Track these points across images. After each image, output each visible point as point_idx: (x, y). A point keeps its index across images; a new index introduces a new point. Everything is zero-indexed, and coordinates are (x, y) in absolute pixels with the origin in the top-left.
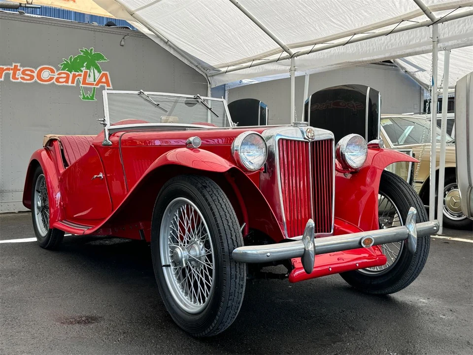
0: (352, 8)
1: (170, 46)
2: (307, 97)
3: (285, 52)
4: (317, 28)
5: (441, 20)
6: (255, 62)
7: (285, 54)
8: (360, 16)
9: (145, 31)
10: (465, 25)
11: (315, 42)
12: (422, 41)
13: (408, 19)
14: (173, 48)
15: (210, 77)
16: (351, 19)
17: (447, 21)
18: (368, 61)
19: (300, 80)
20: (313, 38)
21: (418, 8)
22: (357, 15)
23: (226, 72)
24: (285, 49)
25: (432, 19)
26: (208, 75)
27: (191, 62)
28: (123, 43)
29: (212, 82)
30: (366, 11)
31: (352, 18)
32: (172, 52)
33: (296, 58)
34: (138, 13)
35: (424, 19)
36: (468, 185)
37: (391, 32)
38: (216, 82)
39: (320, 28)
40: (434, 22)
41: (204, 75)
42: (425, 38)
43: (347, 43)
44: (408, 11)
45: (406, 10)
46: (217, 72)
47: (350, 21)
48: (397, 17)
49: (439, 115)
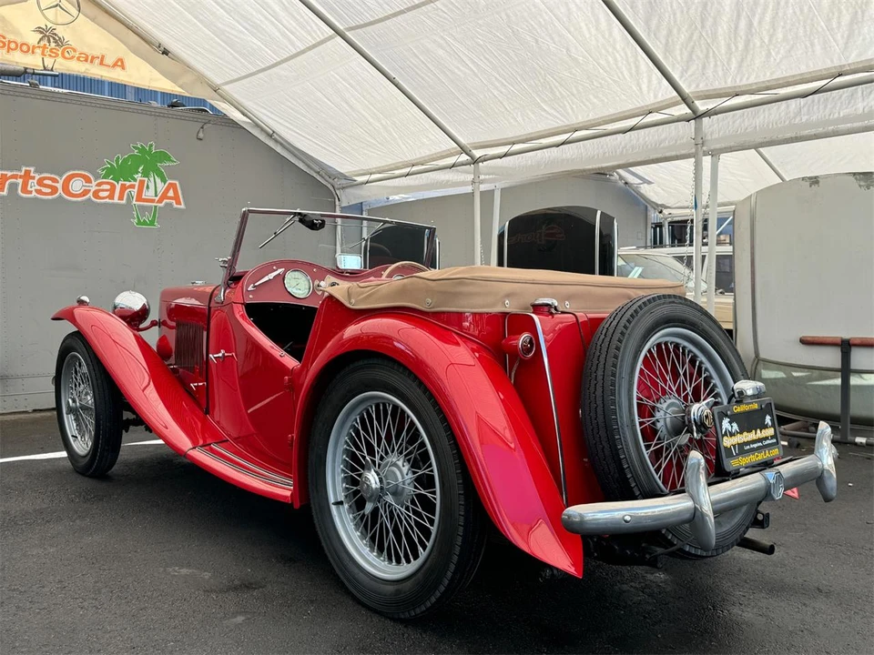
0: (575, 92)
1: (276, 141)
2: (499, 224)
3: (464, 155)
4: (519, 119)
5: (708, 114)
6: (415, 169)
7: (464, 157)
8: (587, 103)
9: (235, 115)
10: (744, 120)
11: (513, 140)
12: (678, 142)
13: (657, 110)
14: (281, 144)
15: (339, 189)
16: (572, 108)
17: (716, 114)
18: (593, 169)
19: (487, 196)
20: (511, 134)
21: (675, 94)
22: (582, 102)
23: (367, 182)
24: (464, 150)
25: (694, 111)
26: (336, 186)
27: (309, 166)
28: (201, 135)
29: (343, 198)
30: (596, 97)
31: (574, 106)
32: (279, 149)
33: (481, 164)
34: (229, 89)
35: (683, 110)
36: (754, 356)
37: (632, 129)
38: (347, 198)
39: (524, 120)
40: (697, 116)
41: (329, 186)
42: (683, 138)
43: (563, 144)
44: (660, 98)
45: (656, 96)
46: (350, 183)
47: (570, 111)
48: (642, 107)
49: (705, 249)
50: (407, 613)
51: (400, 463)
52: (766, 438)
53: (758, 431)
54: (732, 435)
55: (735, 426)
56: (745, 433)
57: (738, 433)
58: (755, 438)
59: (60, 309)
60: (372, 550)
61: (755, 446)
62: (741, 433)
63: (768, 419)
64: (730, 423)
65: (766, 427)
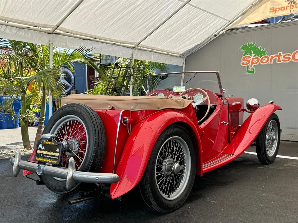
52: (54, 156)
54: (41, 150)
58: (50, 154)
61: (49, 157)
62: (45, 151)
63: (58, 150)
64: (42, 146)
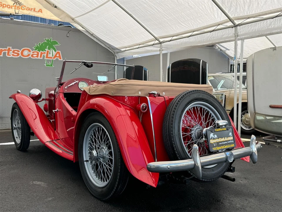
0: (192, 18)
1: (94, 37)
2: (169, 65)
3: (157, 41)
4: (174, 28)
5: (239, 25)
6: (140, 46)
7: (157, 42)
8: (197, 22)
9: (80, 28)
10: (252, 27)
11: (173, 35)
12: (229, 35)
13: (221, 24)
14: (96, 38)
15: (116, 53)
16: (192, 24)
17: (242, 25)
19: (165, 55)
20: (172, 33)
21: (227, 18)
22: (195, 22)
23: (125, 51)
24: (156, 39)
25: (234, 24)
26: (115, 52)
27: (106, 46)
28: (68, 35)
29: (117, 56)
30: (200, 20)
31: (192, 23)
32: (95, 40)
33: (162, 44)
34: (77, 19)
35: (230, 24)
36: (254, 112)
37: (213, 31)
38: (119, 56)
39: (176, 28)
40: (235, 26)
41: (113, 52)
42: (231, 34)
43: (190, 36)
44: (222, 20)
45: (220, 19)
46: (119, 51)
47: (191, 25)
48: (216, 23)
49: (238, 74)
50: (105, 199)
51: (105, 148)
52: (229, 140)
53: (226, 138)
54: (214, 139)
55: (216, 136)
56: (220, 139)
57: (217, 138)
58: (224, 140)
59: (11, 95)
60: (97, 177)
61: (224, 143)
62: (218, 138)
63: (231, 134)
64: (214, 135)
65: (230, 136)
